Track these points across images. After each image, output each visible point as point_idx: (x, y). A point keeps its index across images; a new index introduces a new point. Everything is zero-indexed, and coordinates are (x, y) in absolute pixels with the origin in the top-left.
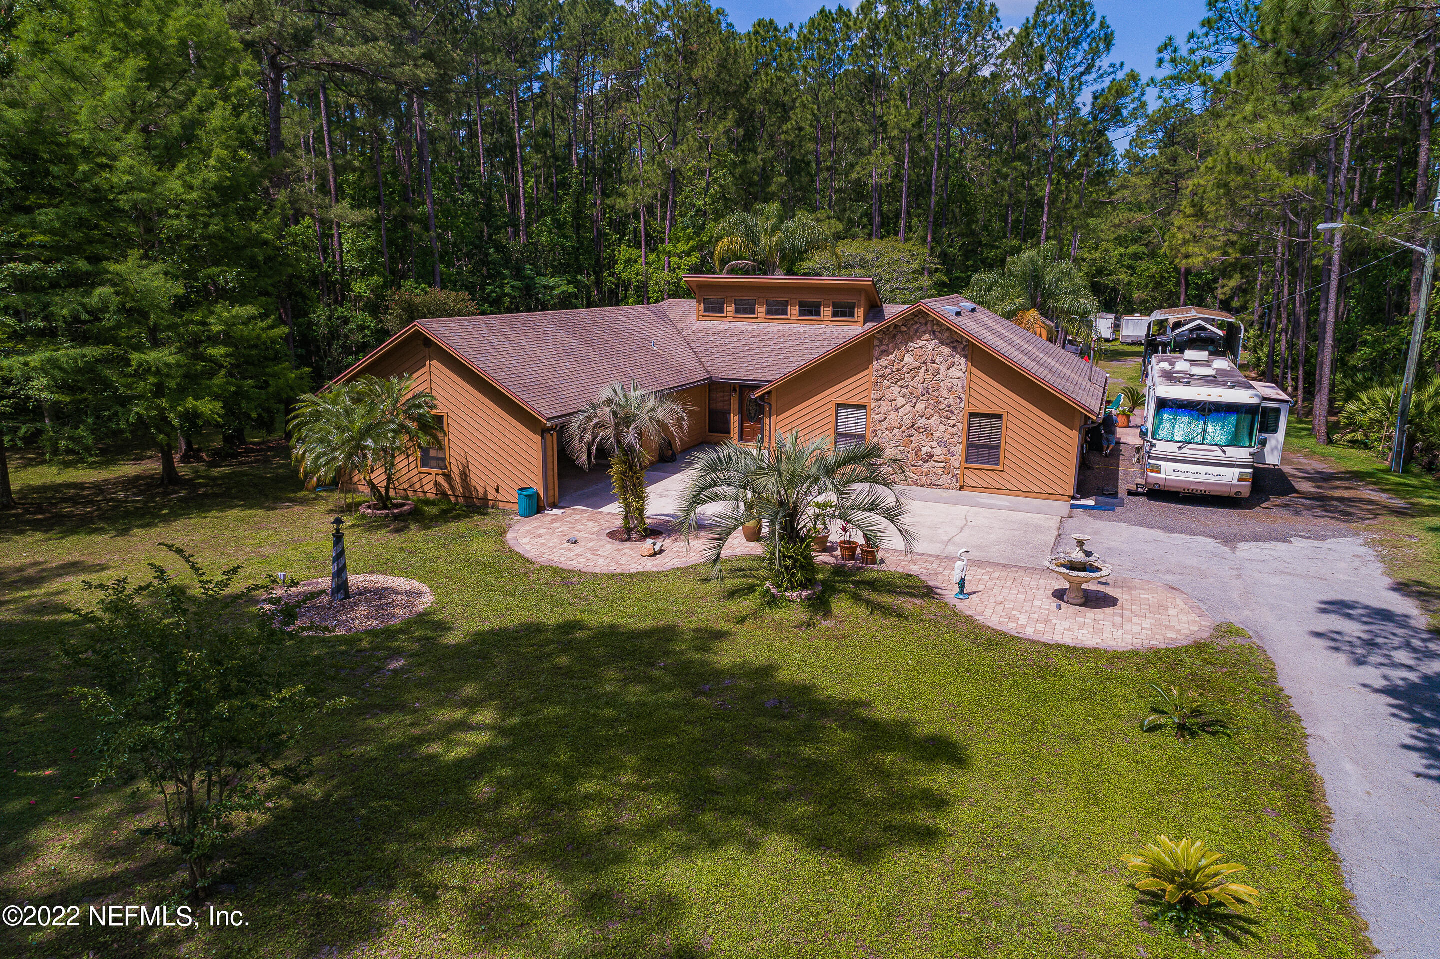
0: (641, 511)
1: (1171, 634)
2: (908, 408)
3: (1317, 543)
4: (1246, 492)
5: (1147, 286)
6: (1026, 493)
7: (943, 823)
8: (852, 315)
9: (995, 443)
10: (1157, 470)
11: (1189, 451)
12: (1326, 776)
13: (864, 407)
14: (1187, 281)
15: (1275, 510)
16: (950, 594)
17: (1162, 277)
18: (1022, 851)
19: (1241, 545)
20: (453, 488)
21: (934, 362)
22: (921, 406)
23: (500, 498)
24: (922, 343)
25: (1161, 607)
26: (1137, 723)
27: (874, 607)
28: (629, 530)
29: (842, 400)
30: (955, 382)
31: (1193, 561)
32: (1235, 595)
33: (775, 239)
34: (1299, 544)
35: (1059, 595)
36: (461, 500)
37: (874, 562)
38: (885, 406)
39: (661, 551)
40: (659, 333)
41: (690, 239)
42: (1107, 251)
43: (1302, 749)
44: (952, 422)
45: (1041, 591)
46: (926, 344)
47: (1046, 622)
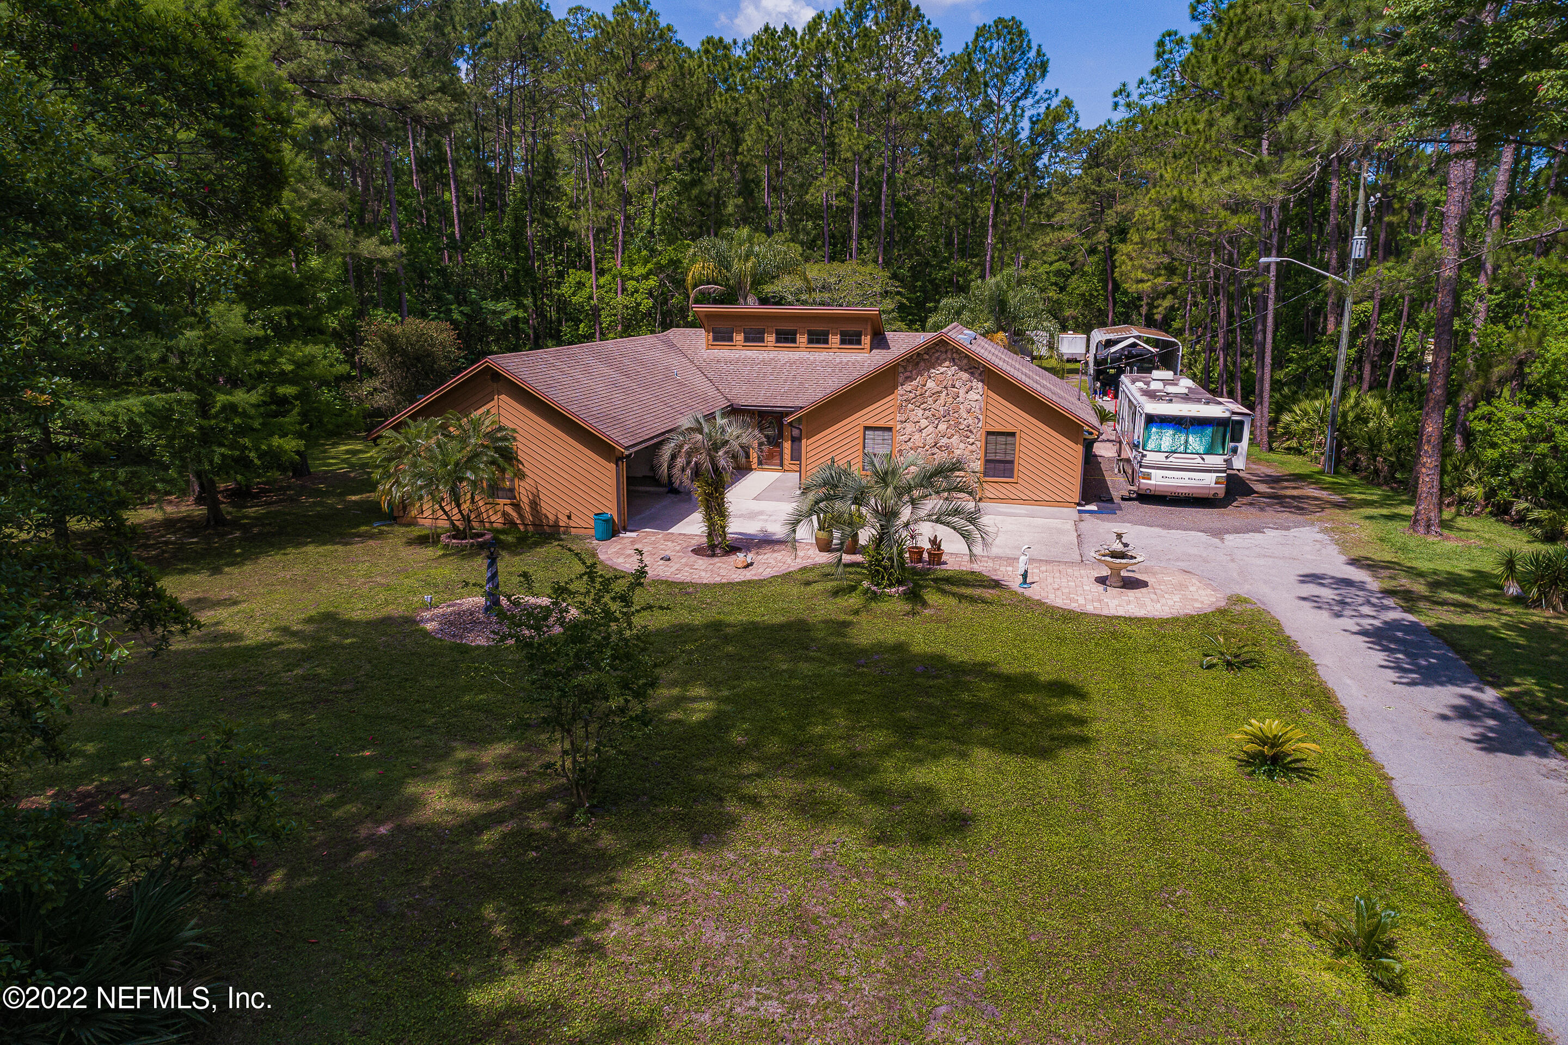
0: (723, 527)
1: (1197, 605)
2: (931, 429)
3: (1284, 532)
4: (1221, 494)
5: (1077, 304)
6: (1037, 502)
7: (1087, 731)
8: (859, 342)
9: (1008, 458)
10: (1148, 477)
11: (1174, 460)
12: (1335, 688)
13: (889, 429)
14: (1114, 299)
15: (1244, 508)
16: (1015, 583)
17: (1091, 295)
18: (1151, 745)
19: (1226, 536)
20: (521, 516)
21: (954, 386)
22: (942, 427)
23: (572, 524)
24: (942, 370)
25: (1182, 587)
26: (1197, 665)
27: (961, 597)
28: (712, 547)
29: (869, 423)
30: (974, 404)
31: (1194, 551)
32: (1235, 575)
33: (749, 264)
34: (1270, 533)
35: (1102, 580)
36: (531, 528)
37: (940, 563)
38: (910, 428)
39: (751, 564)
40: (675, 362)
41: (646, 262)
42: (1035, 268)
43: (1315, 673)
44: (971, 440)
45: (1085, 579)
46: (946, 370)
47: (1100, 601)
